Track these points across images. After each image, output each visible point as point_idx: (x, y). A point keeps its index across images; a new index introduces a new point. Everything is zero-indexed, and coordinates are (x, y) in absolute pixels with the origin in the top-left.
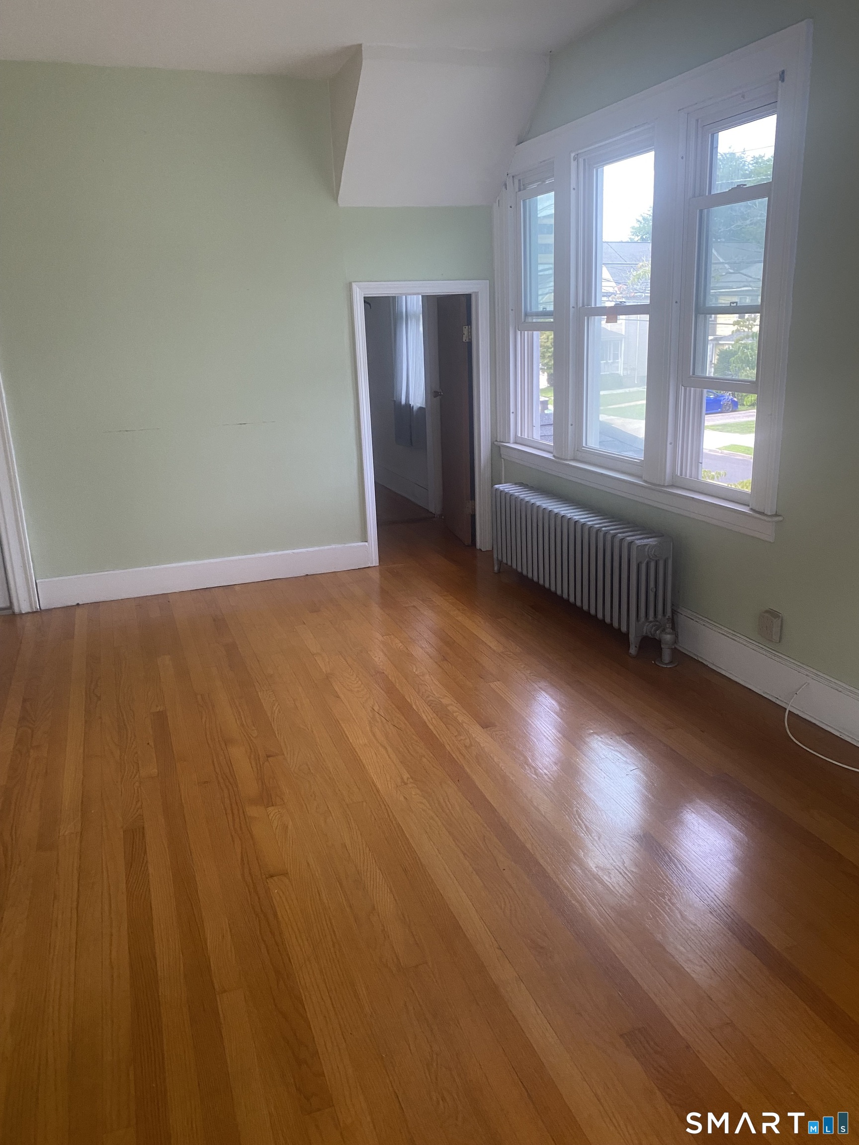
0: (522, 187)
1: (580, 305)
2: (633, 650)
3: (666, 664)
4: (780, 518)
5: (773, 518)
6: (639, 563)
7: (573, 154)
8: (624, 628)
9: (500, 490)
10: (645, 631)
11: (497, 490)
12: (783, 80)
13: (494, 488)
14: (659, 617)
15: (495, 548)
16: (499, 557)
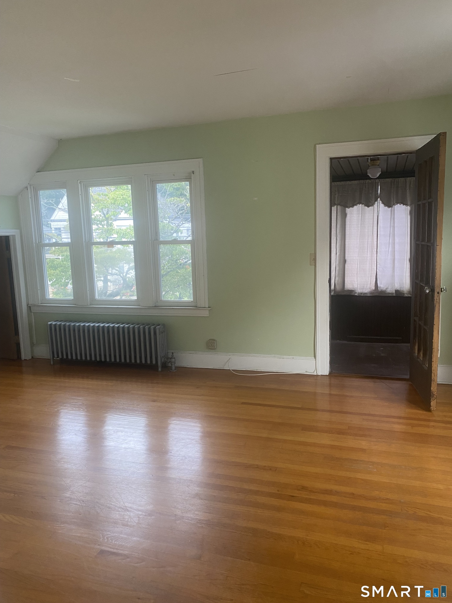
1: (87, 241)
2: (160, 369)
3: (173, 370)
4: (211, 308)
5: (208, 309)
6: (159, 335)
7: (79, 181)
8: (154, 362)
9: (53, 324)
10: (162, 361)
11: (51, 325)
12: (193, 174)
13: (47, 324)
14: (165, 355)
15: (51, 353)
16: (56, 356)
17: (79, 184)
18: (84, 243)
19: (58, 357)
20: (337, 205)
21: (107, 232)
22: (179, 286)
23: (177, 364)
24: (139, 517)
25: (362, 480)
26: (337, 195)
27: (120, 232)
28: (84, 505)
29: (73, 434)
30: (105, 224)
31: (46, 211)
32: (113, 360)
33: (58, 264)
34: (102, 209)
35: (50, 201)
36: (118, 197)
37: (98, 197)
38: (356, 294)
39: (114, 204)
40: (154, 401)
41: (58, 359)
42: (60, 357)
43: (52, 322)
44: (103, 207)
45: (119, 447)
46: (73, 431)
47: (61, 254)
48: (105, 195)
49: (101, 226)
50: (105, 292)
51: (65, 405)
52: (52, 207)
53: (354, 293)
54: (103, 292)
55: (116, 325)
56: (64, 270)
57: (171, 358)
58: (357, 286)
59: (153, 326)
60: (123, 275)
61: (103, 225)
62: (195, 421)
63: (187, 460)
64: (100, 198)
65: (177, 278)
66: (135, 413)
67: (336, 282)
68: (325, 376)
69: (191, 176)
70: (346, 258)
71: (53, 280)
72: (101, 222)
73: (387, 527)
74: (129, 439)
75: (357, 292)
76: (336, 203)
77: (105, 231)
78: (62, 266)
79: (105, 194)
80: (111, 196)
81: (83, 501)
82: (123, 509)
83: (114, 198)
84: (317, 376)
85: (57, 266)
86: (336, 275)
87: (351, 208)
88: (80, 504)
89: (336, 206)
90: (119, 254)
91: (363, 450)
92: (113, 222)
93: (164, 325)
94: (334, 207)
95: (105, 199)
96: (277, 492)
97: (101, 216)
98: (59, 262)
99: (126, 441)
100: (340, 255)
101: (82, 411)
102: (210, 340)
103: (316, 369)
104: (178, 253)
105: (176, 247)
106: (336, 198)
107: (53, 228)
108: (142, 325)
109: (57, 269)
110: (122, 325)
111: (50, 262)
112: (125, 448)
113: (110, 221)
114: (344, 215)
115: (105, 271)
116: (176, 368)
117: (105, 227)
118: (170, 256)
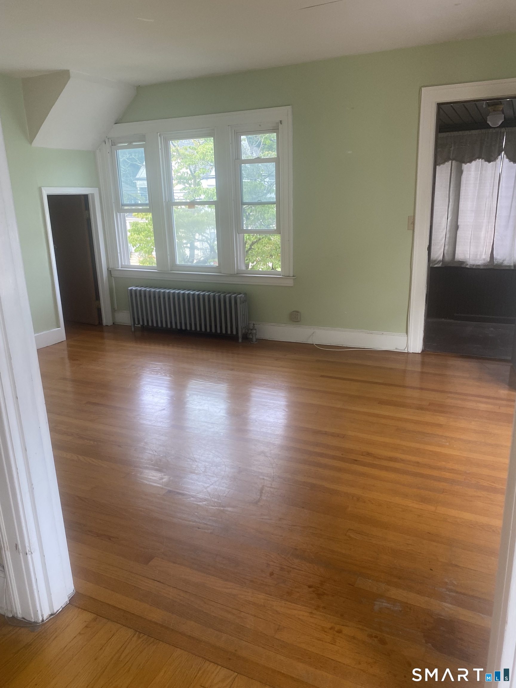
0: (113, 144)
1: (167, 201)
2: (240, 340)
3: (255, 342)
4: (296, 277)
5: (292, 278)
6: (240, 304)
7: (159, 134)
8: (234, 333)
9: (133, 289)
10: (243, 331)
11: (131, 290)
12: (281, 124)
13: (128, 289)
14: (246, 325)
15: (132, 319)
16: (137, 322)
17: (159, 138)
18: (164, 203)
19: (139, 323)
20: (452, 160)
21: (194, 192)
22: (271, 256)
23: (258, 336)
24: (205, 467)
25: (431, 451)
26: (453, 148)
27: (207, 192)
28: (157, 454)
29: (150, 395)
30: (193, 183)
31: (129, 168)
32: (193, 329)
33: (142, 227)
34: (189, 165)
35: (133, 157)
36: (207, 152)
37: (185, 152)
38: (468, 266)
39: (203, 159)
40: (232, 370)
41: (139, 326)
42: (141, 323)
43: (132, 287)
44: (190, 164)
45: (194, 408)
46: (150, 392)
47: (146, 216)
48: (193, 149)
49: (188, 186)
50: (191, 260)
51: (143, 369)
52: (135, 163)
53: (465, 265)
54: (190, 261)
55: (196, 293)
56: (149, 234)
57: (251, 330)
58: (470, 257)
59: (234, 294)
60: (210, 242)
61: (190, 185)
62: (269, 390)
63: (257, 423)
64: (187, 153)
65: (269, 246)
66: (212, 380)
67: (445, 251)
68: (417, 354)
69: (278, 126)
70: (459, 224)
71: (137, 245)
72: (188, 180)
73: (446, 492)
74: (204, 402)
75: (469, 264)
76: (451, 157)
77: (192, 191)
78: (146, 230)
79: (193, 147)
80: (199, 150)
81: (155, 451)
82: (191, 459)
83: (203, 153)
84: (408, 353)
85: (140, 230)
86: (446, 243)
87: (468, 164)
88: (153, 454)
89: (450, 161)
90: (206, 218)
91: (440, 426)
92: (201, 181)
93: (245, 294)
94: (448, 162)
95: (193, 153)
96: (342, 456)
97: (188, 173)
98: (142, 225)
99: (200, 404)
100: (451, 220)
101: (160, 375)
102: (293, 312)
103: (407, 346)
104: (271, 217)
105: (268, 210)
106: (452, 152)
107: (138, 188)
108: (223, 294)
109: (141, 233)
110: (203, 292)
111: (133, 225)
112: (199, 410)
113: (197, 180)
114: (460, 172)
115: (192, 236)
116: (257, 340)
117: (192, 186)
118: (261, 220)
